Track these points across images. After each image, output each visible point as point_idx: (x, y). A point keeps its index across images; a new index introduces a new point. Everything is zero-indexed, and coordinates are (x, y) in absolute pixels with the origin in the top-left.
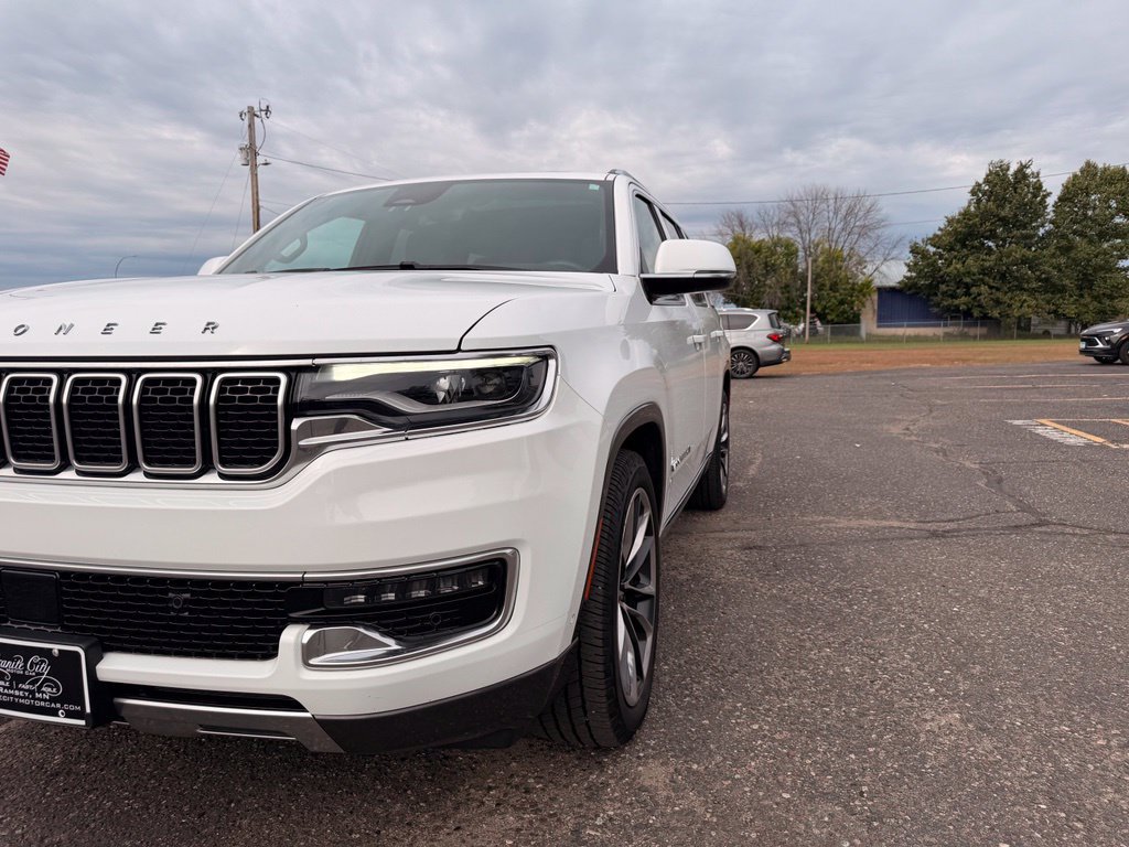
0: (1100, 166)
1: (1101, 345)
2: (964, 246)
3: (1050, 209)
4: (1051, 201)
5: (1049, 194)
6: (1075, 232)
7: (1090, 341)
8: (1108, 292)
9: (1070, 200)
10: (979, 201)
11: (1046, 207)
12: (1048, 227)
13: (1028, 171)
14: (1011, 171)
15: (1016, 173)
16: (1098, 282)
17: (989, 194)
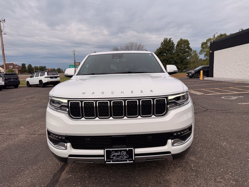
0: (183, 39)
1: (190, 75)
2: (160, 55)
3: (175, 47)
4: (175, 46)
5: (175, 44)
6: (179, 52)
7: (188, 74)
8: (186, 63)
9: (178, 46)
10: (162, 46)
11: (174, 47)
12: (175, 51)
13: (171, 40)
14: (168, 40)
15: (169, 40)
16: (184, 62)
17: (164, 44)
